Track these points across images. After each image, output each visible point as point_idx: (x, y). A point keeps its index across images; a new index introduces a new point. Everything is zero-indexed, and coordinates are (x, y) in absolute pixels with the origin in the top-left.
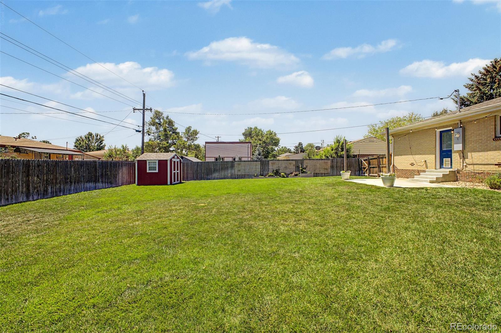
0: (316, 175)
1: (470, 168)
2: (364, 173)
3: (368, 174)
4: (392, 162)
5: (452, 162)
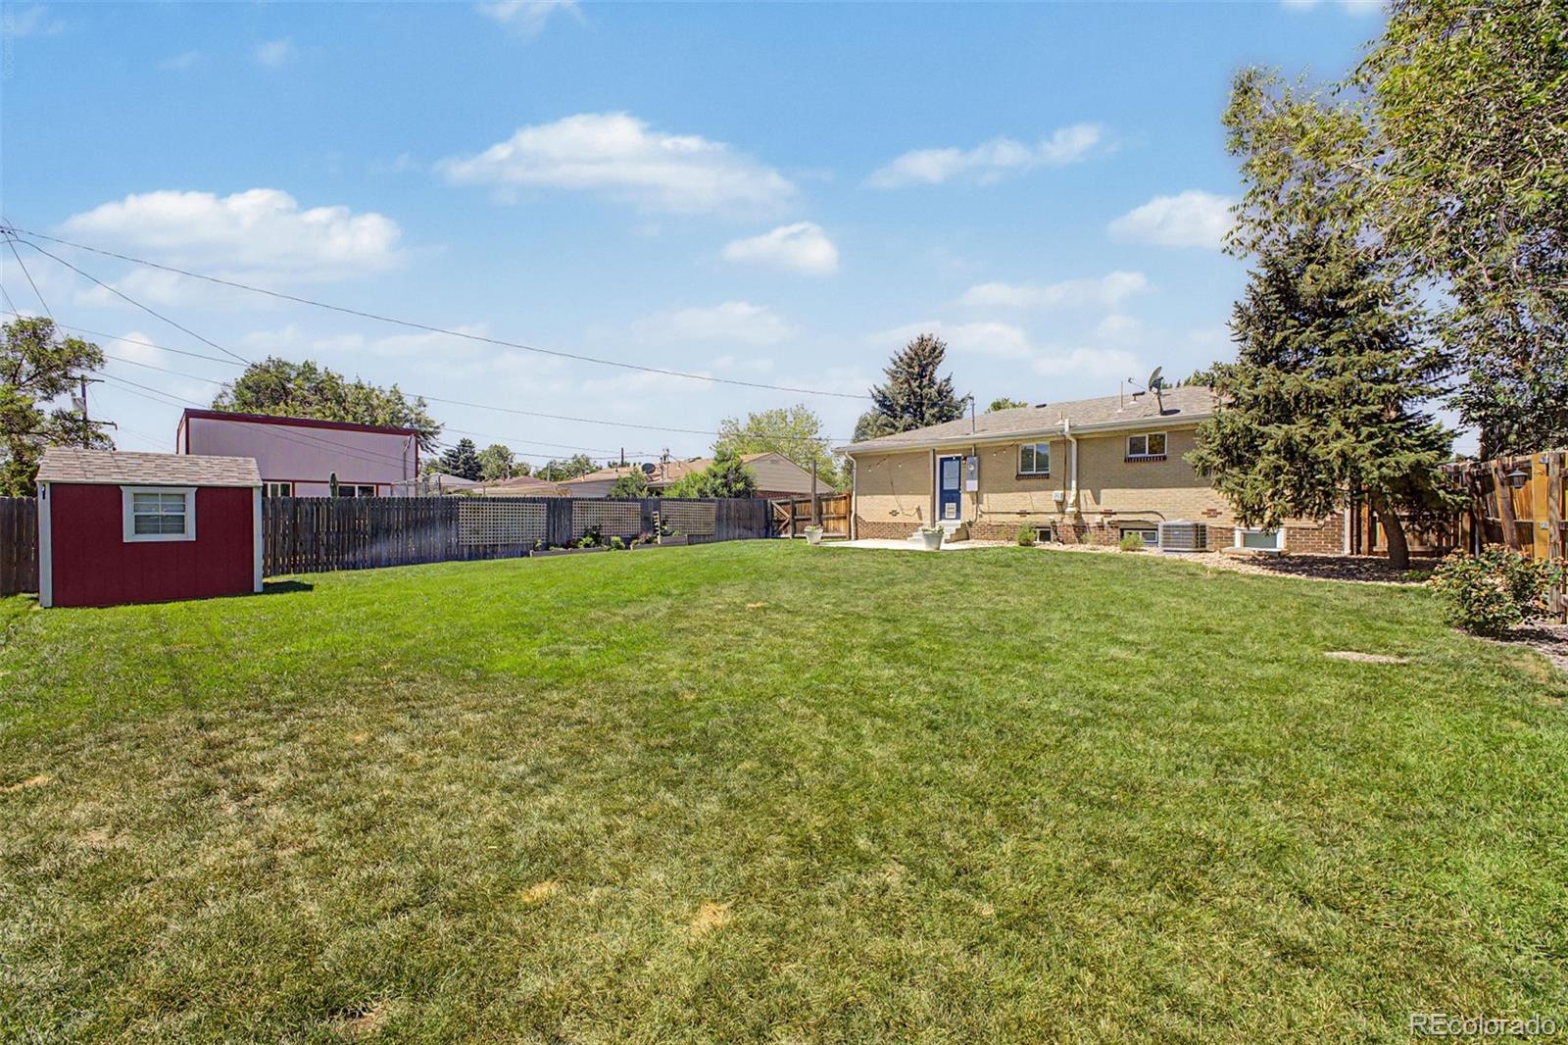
0: (693, 540)
1: (986, 518)
2: (780, 533)
3: (789, 535)
4: (853, 508)
5: (958, 510)
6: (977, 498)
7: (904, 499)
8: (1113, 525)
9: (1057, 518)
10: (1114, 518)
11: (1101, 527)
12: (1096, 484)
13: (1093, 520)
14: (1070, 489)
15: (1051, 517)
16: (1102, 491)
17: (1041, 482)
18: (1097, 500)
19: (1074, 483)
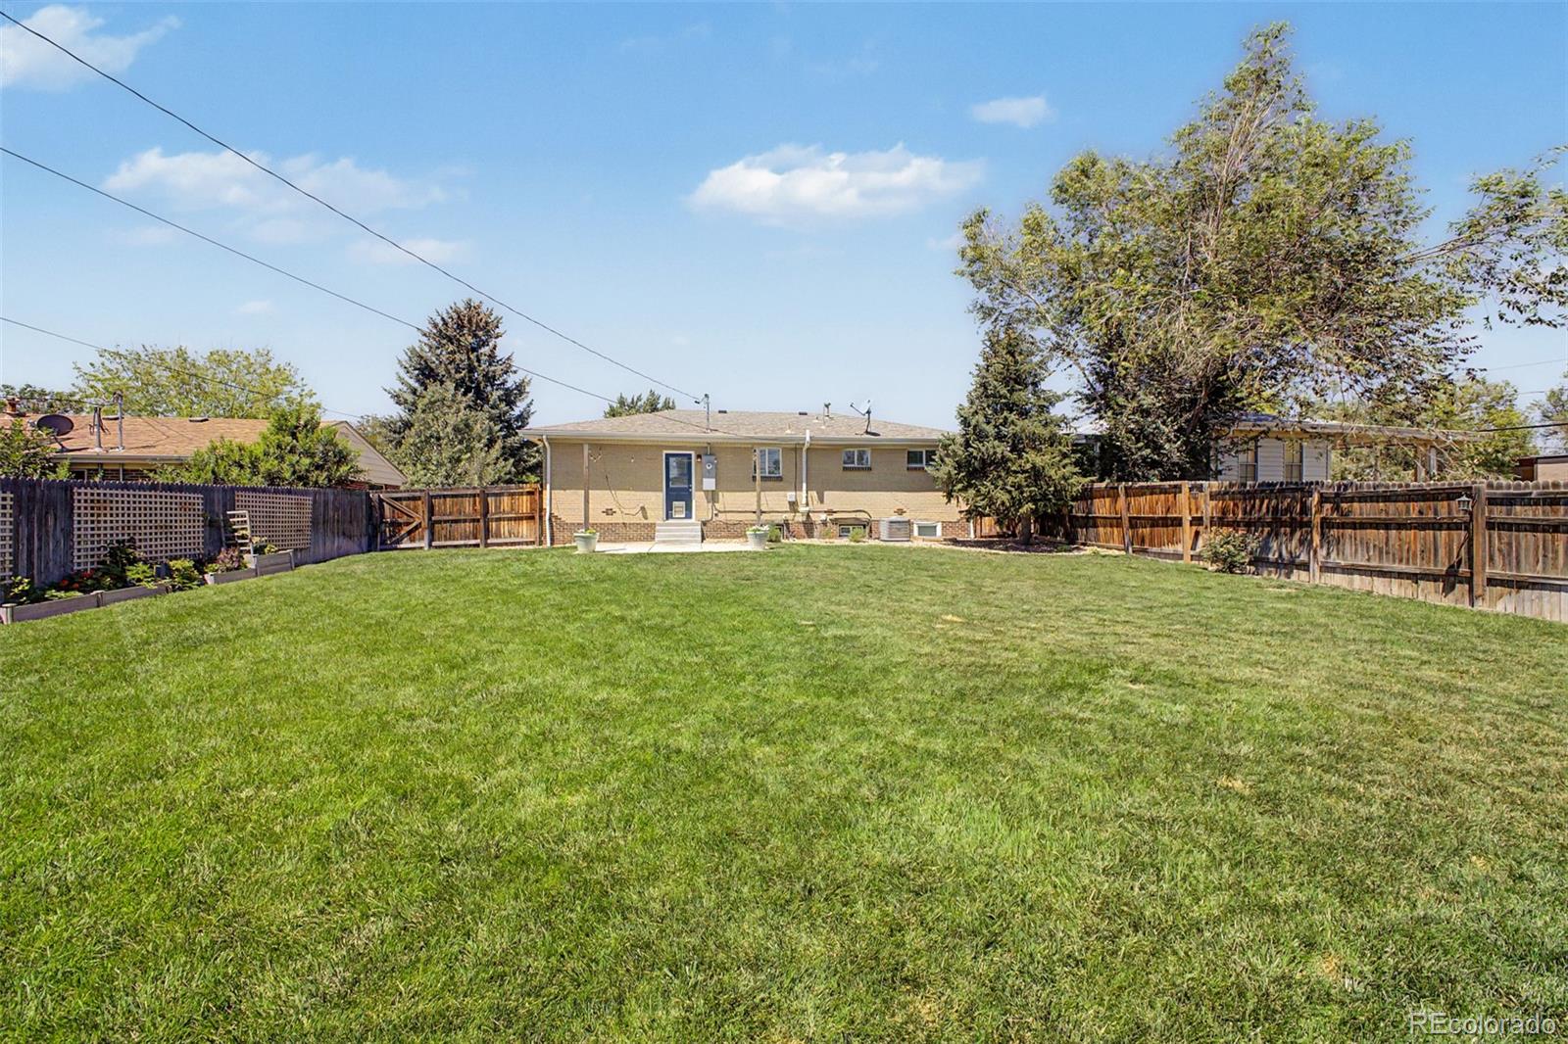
1: (722, 517)
2: (399, 541)
3: (424, 544)
4: (546, 505)
5: (689, 508)
6: (713, 497)
7: (622, 495)
8: (835, 521)
9: (790, 516)
10: (835, 516)
11: (824, 523)
12: (820, 486)
13: (817, 518)
14: (801, 490)
15: (784, 516)
16: (826, 493)
17: (777, 484)
18: (822, 501)
19: (804, 485)
